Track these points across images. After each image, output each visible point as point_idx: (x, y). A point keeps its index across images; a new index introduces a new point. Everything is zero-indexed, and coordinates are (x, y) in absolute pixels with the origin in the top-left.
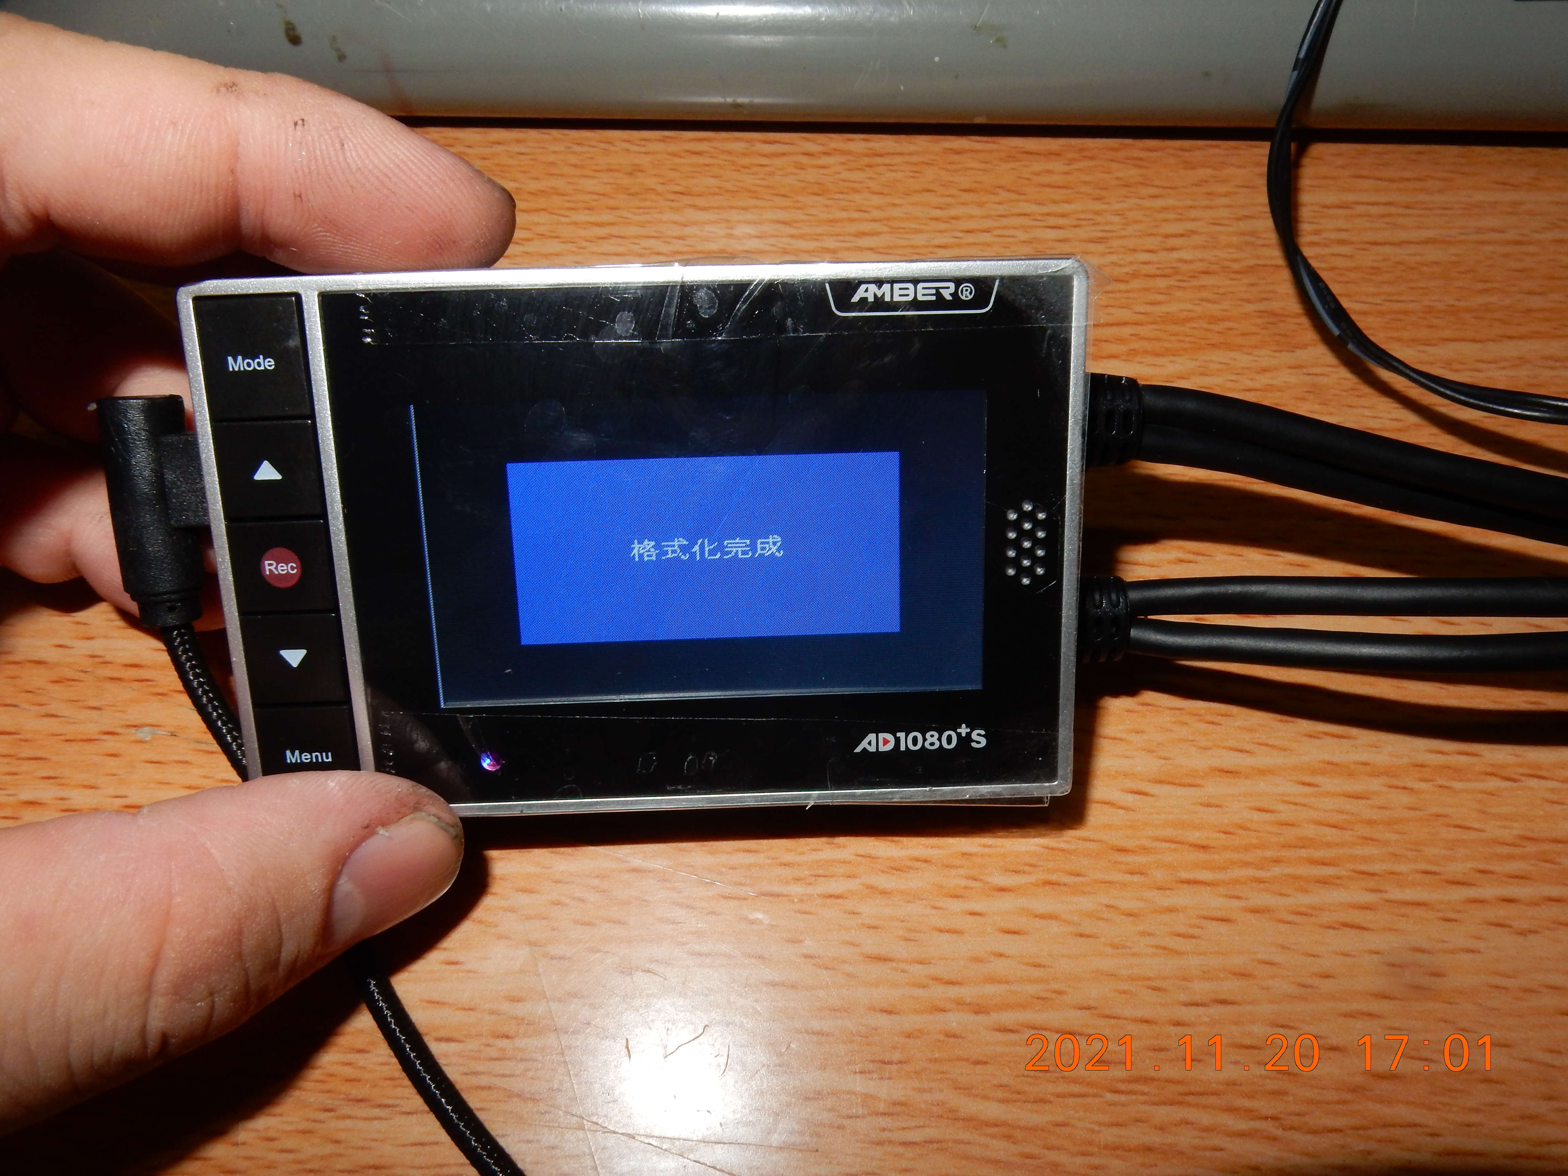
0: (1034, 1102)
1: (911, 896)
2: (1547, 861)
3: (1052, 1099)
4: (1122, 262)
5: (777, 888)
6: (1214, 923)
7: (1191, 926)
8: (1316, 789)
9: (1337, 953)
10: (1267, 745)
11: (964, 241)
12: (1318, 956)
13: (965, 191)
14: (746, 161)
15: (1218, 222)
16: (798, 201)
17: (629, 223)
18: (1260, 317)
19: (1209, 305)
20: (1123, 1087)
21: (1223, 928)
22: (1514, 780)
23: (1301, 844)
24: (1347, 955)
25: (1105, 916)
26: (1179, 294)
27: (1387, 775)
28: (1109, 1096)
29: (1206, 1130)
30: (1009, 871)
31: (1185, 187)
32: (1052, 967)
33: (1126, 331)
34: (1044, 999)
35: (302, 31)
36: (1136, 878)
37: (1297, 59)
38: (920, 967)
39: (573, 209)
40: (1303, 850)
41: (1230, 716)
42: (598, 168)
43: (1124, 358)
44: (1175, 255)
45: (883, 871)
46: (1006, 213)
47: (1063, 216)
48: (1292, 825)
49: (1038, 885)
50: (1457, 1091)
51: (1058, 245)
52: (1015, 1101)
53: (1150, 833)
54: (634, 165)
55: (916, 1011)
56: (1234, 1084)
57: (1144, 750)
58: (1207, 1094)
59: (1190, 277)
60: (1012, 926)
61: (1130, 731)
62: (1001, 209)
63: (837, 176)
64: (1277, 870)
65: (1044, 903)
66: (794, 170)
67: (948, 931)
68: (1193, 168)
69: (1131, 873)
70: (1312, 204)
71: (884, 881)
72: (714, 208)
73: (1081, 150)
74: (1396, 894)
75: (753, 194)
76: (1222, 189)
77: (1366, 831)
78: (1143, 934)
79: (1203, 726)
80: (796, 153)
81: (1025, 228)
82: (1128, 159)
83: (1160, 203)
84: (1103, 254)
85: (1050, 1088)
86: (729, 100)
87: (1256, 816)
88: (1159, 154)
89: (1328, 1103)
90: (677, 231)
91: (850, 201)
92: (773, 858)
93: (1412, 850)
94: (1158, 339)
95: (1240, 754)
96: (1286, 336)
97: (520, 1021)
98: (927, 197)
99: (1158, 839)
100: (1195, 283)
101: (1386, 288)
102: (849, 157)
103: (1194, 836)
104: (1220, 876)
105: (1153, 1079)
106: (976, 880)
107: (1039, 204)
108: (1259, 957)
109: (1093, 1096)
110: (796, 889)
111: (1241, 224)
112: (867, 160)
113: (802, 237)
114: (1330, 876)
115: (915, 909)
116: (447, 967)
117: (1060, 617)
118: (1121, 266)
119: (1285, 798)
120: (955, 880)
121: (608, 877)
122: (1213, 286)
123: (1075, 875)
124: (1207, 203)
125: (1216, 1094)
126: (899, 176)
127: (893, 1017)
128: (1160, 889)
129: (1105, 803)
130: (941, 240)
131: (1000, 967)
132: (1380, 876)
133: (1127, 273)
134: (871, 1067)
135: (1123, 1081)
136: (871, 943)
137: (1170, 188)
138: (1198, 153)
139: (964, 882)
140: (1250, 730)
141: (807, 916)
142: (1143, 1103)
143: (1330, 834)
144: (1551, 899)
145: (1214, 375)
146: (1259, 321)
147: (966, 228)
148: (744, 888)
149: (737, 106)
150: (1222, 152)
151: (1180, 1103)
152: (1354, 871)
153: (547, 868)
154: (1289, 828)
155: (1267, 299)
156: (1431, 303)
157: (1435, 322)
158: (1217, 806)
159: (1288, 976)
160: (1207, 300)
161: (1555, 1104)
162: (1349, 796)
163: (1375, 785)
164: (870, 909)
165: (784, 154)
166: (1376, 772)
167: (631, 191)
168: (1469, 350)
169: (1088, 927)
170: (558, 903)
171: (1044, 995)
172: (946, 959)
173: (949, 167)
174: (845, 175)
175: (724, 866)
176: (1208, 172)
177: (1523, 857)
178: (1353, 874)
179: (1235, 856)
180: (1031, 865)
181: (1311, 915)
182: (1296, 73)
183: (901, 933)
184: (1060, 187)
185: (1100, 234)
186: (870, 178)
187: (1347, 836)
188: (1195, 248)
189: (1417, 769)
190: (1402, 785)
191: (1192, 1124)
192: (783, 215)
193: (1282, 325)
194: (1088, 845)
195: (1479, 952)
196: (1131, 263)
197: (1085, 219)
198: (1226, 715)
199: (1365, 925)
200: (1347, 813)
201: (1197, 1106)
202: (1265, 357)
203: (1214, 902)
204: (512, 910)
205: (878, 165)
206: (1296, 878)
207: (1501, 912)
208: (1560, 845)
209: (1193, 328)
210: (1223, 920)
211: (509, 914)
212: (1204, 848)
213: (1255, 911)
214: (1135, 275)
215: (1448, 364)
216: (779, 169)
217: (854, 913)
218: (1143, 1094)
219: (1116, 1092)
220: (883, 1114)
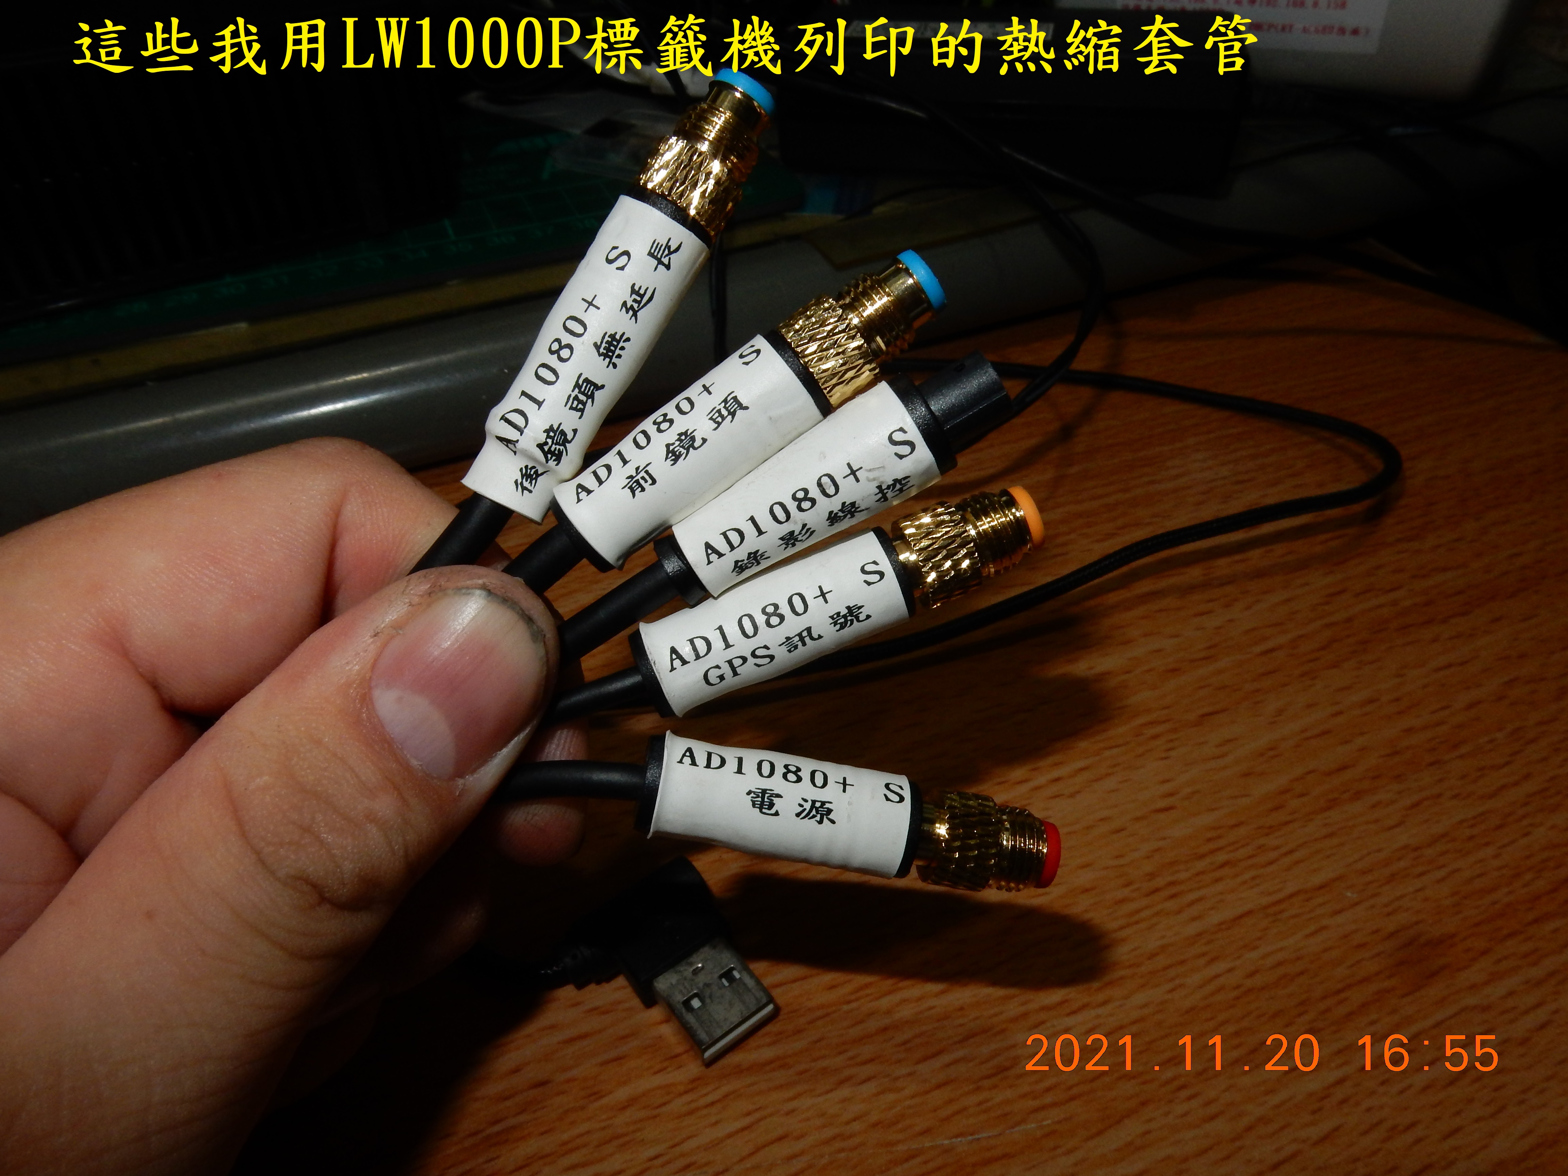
20: (853, 997)
29: (920, 999)
135: (852, 993)
142: (870, 1002)
144: (1082, 769)
161: (1132, 887)
207: (1054, 789)
218: (867, 995)
219: (849, 1002)
220: (686, 1092)
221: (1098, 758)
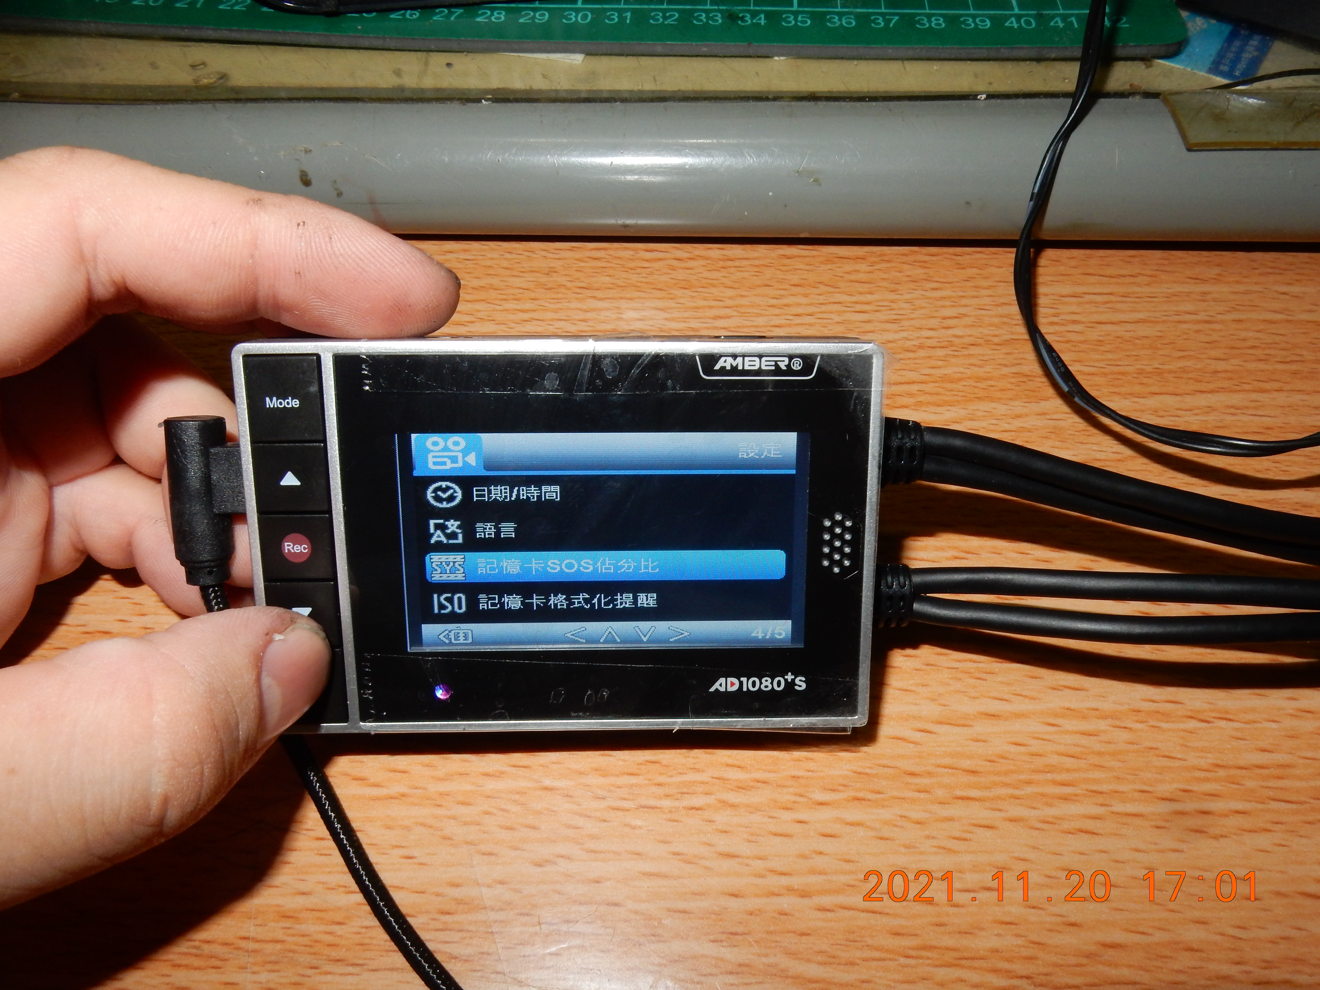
0: (845, 964)
1: (753, 809)
2: (1233, 783)
3: (859, 962)
4: (911, 337)
5: (652, 802)
6: (981, 829)
7: (964, 831)
8: (1058, 728)
9: (1074, 852)
10: (1021, 695)
11: (793, 322)
12: (1061, 855)
13: (795, 285)
14: (633, 265)
15: (982, 307)
16: (671, 294)
17: (546, 310)
18: (1014, 377)
19: (976, 369)
20: (913, 953)
21: (988, 833)
22: (1208, 722)
23: (1047, 770)
24: (1082, 854)
25: (900, 823)
26: (953, 360)
27: (1112, 718)
28: (902, 960)
30: (827, 790)
31: (958, 282)
32: (859, 862)
33: (914, 388)
34: (853, 886)
35: (312, 175)
36: (922, 795)
37: (1033, 193)
38: (759, 861)
39: (505, 300)
40: (1049, 774)
41: (993, 673)
42: (523, 270)
43: (913, 408)
44: (951, 332)
45: (732, 790)
46: (825, 302)
47: (867, 303)
48: (1040, 755)
49: (849, 801)
50: (1166, 957)
51: (863, 325)
52: (830, 964)
53: (933, 761)
54: (550, 268)
55: (757, 896)
56: (997, 951)
57: (928, 699)
58: (977, 959)
59: (963, 348)
60: (829, 831)
61: (917, 685)
62: (821, 299)
63: (700, 275)
64: (1029, 790)
65: (854, 814)
66: (670, 271)
67: (781, 835)
68: (964, 268)
69: (919, 792)
70: (1052, 294)
71: (733, 797)
72: (609, 298)
73: (881, 255)
74: (1119, 807)
75: (638, 289)
76: (985, 283)
77: (1095, 760)
78: (928, 837)
79: (973, 681)
80: (670, 259)
81: (839, 313)
82: (915, 262)
83: (938, 294)
84: (896, 332)
85: (858, 954)
86: (620, 222)
87: (1014, 749)
88: (939, 258)
89: (1069, 966)
90: (582, 316)
91: (710, 293)
92: (650, 780)
93: (1131, 775)
94: (938, 394)
95: (1000, 702)
96: (1034, 391)
97: (459, 902)
98: (767, 290)
99: (939, 766)
100: (965, 352)
101: (1110, 356)
102: (709, 262)
103: (966, 764)
104: (986, 794)
105: (935, 948)
106: (802, 796)
107: (849, 295)
108: (1016, 855)
109: (890, 960)
110: (667, 803)
111: (999, 309)
112: (721, 264)
113: (673, 319)
114: (1069, 794)
115: (756, 818)
116: (405, 860)
117: (861, 597)
118: (910, 340)
119: (1036, 735)
120: (786, 796)
121: (525, 793)
122: (980, 355)
123: (877, 793)
124: (975, 294)
125: (983, 959)
126: (746, 275)
127: (739, 900)
128: (940, 803)
129: (899, 739)
130: (776, 321)
131: (819, 862)
132: (1106, 793)
133: (915, 346)
134: (723, 937)
135: (913, 949)
136: (723, 844)
137: (946, 283)
138: (968, 257)
139: (793, 798)
140: (1008, 684)
141: (675, 823)
142: (928, 965)
143: (1069, 762)
144: (1238, 812)
145: (980, 420)
146: (1013, 380)
147: (795, 313)
148: (627, 802)
149: (626, 226)
150: (985, 256)
151: (956, 965)
152: (1087, 790)
153: (480, 786)
154: (1038, 757)
155: (1018, 364)
156: (1143, 367)
157: (1145, 380)
158: (983, 741)
159: (1038, 870)
160: (975, 365)
161: (1243, 968)
162: (1083, 734)
163: (1102, 725)
164: (722, 818)
165: (660, 259)
166: (1104, 717)
167: (547, 287)
168: (1171, 401)
169: (886, 832)
170: (487, 813)
171: (852, 883)
172: (779, 856)
173: (782, 268)
174: (706, 274)
175: (613, 785)
176: (975, 271)
177: (1216, 780)
178: (1087, 792)
179: (997, 779)
180: (844, 786)
181: (1055, 824)
182: (1032, 203)
183: (745, 836)
184: (865, 283)
185: (895, 317)
186: (724, 277)
187: (1082, 764)
188: (966, 326)
189: (1135, 713)
190: (1123, 725)
191: (965, 981)
192: (660, 304)
193: (1031, 383)
194: (886, 770)
195: (1182, 851)
196: (918, 338)
197: (883, 306)
198: (990, 673)
199: (1096, 831)
200: (1082, 746)
201: (969, 968)
202: (1018, 407)
203: (981, 813)
204: (454, 818)
205: (730, 267)
206: (1043, 795)
207: (1199, 822)
208: (1244, 771)
209: (965, 386)
210: (988, 827)
211: (452, 821)
212: (973, 772)
213: (1011, 820)
214: (921, 347)
215: (1155, 412)
216: (657, 270)
217: (710, 821)
218: (928, 958)
219: (907, 957)
220: (731, 973)
221: (1261, 806)
